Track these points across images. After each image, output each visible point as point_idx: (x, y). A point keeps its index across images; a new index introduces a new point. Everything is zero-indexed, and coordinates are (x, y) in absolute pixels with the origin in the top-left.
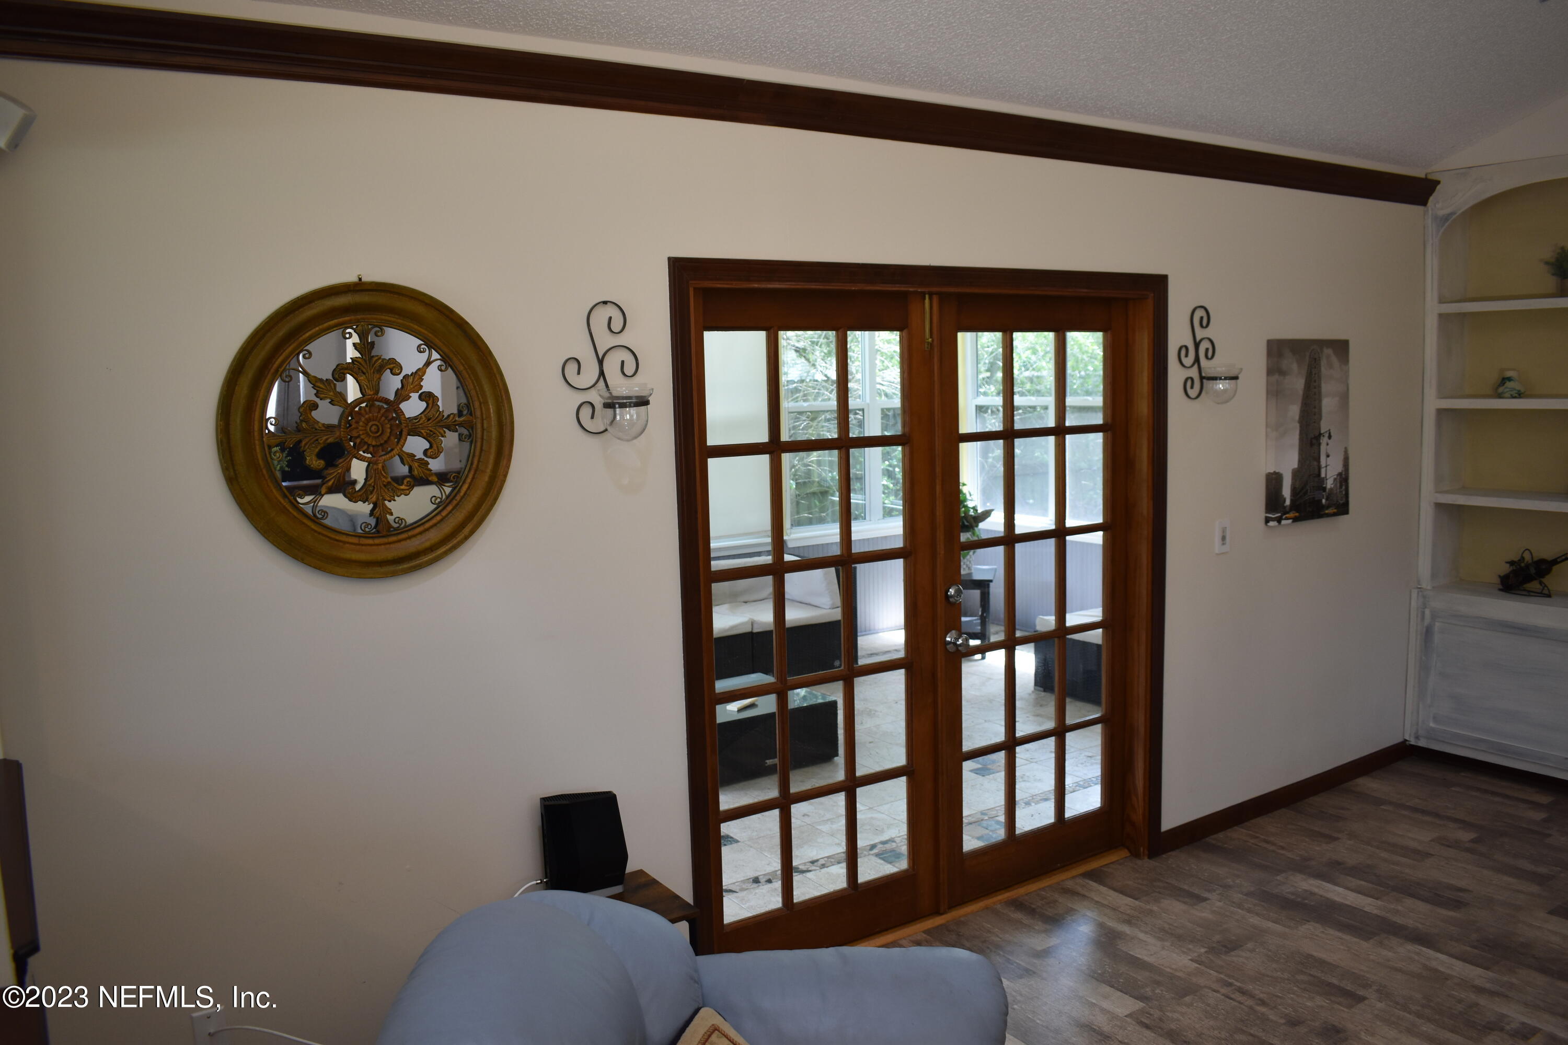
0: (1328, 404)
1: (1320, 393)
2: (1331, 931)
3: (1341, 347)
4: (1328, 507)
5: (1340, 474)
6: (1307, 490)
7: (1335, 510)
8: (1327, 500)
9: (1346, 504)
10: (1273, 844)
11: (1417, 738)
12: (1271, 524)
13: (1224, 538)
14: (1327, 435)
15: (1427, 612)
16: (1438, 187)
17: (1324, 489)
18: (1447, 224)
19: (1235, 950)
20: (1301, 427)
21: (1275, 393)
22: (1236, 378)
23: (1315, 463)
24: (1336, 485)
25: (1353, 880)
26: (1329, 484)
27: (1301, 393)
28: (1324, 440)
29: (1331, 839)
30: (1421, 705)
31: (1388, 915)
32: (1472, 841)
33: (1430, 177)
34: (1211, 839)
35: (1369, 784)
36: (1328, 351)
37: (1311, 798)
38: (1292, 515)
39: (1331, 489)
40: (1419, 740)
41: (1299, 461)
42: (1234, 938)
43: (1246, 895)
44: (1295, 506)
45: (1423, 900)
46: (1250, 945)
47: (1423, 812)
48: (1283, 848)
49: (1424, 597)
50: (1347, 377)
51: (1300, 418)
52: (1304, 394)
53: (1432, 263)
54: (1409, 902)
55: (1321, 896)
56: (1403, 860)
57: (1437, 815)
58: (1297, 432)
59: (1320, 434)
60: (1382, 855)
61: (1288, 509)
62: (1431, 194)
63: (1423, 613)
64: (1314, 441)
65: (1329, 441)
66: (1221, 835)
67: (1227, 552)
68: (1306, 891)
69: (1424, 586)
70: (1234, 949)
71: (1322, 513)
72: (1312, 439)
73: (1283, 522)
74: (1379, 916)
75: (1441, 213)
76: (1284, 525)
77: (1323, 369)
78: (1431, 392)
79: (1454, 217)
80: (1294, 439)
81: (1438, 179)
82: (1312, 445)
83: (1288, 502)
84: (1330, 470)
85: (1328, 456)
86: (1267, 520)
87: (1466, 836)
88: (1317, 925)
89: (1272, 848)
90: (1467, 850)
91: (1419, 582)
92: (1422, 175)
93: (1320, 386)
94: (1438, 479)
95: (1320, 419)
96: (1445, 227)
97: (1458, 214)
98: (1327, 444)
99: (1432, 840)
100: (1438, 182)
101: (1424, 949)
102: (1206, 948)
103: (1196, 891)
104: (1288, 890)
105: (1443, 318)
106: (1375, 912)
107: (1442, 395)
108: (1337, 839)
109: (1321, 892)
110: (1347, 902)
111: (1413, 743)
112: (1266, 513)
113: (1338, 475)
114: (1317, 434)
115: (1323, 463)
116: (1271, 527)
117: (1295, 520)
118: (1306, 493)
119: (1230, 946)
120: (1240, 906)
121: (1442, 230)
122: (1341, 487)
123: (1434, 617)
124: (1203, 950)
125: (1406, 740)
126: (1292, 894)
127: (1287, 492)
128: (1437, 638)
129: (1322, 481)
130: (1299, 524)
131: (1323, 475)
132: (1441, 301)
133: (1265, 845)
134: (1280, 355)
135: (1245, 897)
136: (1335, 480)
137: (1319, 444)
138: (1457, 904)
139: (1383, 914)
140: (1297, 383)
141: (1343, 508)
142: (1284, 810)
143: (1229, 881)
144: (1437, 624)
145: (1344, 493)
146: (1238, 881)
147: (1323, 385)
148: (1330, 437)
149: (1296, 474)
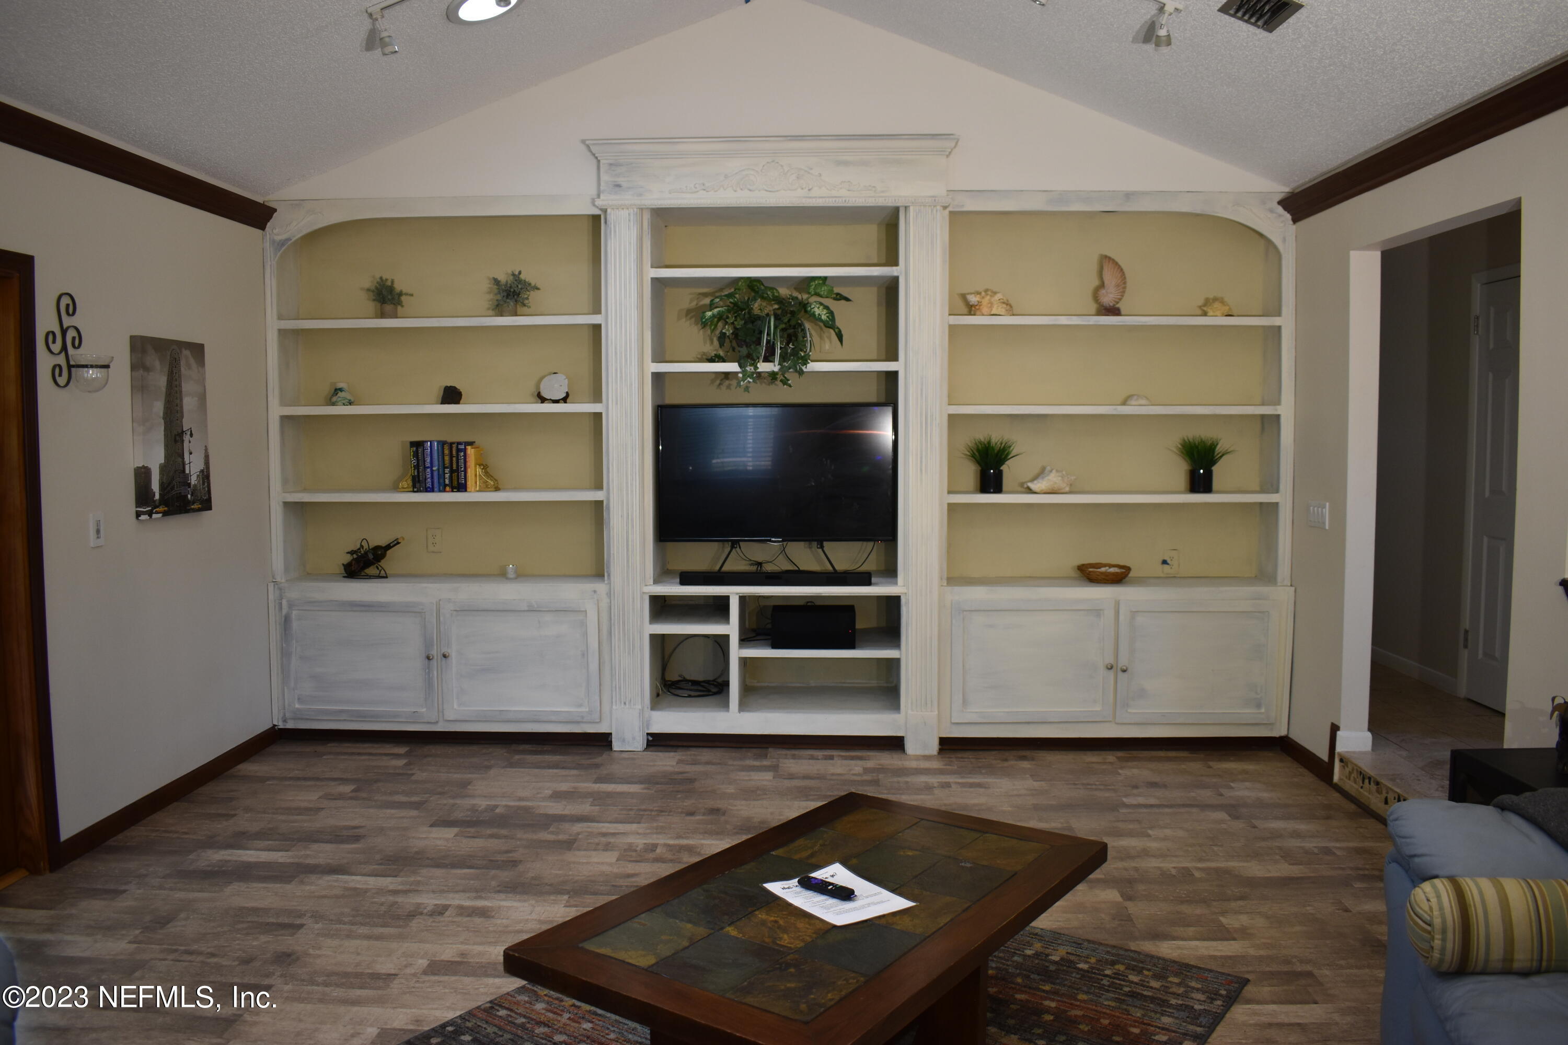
0: (189, 403)
1: (181, 392)
2: (255, 885)
3: (198, 350)
4: (193, 503)
5: (202, 471)
6: (174, 485)
7: (200, 506)
8: (192, 495)
9: (209, 500)
10: (176, 832)
11: (285, 721)
12: (143, 517)
13: (98, 531)
14: (189, 433)
15: (284, 602)
16: (275, 215)
17: (189, 485)
18: (283, 249)
19: (170, 922)
20: (165, 423)
21: (139, 388)
22: (107, 367)
23: (180, 460)
24: (199, 481)
25: (261, 842)
26: (194, 480)
27: (164, 390)
28: (186, 438)
29: (229, 816)
30: (286, 690)
31: (300, 860)
32: (353, 791)
33: (266, 204)
34: (111, 842)
35: (249, 768)
36: (186, 353)
37: (200, 789)
38: (161, 509)
39: (195, 485)
40: (287, 722)
41: (165, 457)
42: (165, 914)
43: (163, 878)
44: (164, 501)
45: (327, 842)
46: (182, 915)
47: (305, 779)
48: (186, 833)
49: (280, 589)
50: (204, 379)
51: (164, 415)
52: (166, 392)
53: (271, 283)
54: (315, 846)
55: (236, 861)
56: (299, 817)
57: (318, 779)
58: (163, 428)
59: (183, 432)
60: (280, 818)
61: (157, 503)
62: (268, 221)
63: (281, 604)
64: (178, 438)
65: (191, 439)
66: (120, 837)
67: (102, 546)
68: (221, 861)
69: (278, 579)
70: (168, 923)
71: (188, 508)
72: (175, 435)
73: (154, 516)
74: (293, 863)
75: (278, 238)
76: (155, 519)
77: (182, 369)
78: (274, 401)
79: (289, 243)
80: (159, 434)
81: (276, 208)
82: (176, 441)
83: (157, 497)
84: (194, 467)
85: (191, 453)
86: (138, 515)
87: (347, 789)
88: (241, 884)
89: (175, 836)
90: (351, 798)
91: (273, 577)
92: (260, 199)
93: (180, 386)
94: (285, 481)
95: (182, 417)
96: (281, 252)
97: (292, 241)
98: (190, 442)
99: (320, 798)
100: (275, 210)
101: (340, 876)
102: (139, 929)
103: (112, 886)
104: (203, 864)
105: (282, 333)
106: (288, 861)
107: (284, 403)
108: (234, 815)
109: (235, 858)
110: (261, 860)
111: (281, 727)
112: (136, 507)
113: (200, 472)
114: (180, 431)
115: (187, 461)
116: (143, 520)
117: (165, 514)
118: (173, 488)
119: (164, 921)
120: (161, 887)
121: (279, 254)
122: (203, 484)
123: (291, 605)
124: (137, 932)
125: (275, 726)
126: (208, 866)
127: (155, 486)
128: (295, 625)
129: (187, 477)
130: (166, 518)
131: (187, 472)
132: (280, 317)
133: (167, 835)
134: (144, 351)
135: (163, 880)
136: (198, 476)
137: (183, 441)
138: (357, 838)
139: (296, 860)
140: (161, 381)
141: (207, 505)
142: (176, 804)
143: (143, 871)
144: (294, 612)
145: (206, 489)
146: (151, 869)
147: (183, 384)
148: (191, 435)
149: (163, 468)
